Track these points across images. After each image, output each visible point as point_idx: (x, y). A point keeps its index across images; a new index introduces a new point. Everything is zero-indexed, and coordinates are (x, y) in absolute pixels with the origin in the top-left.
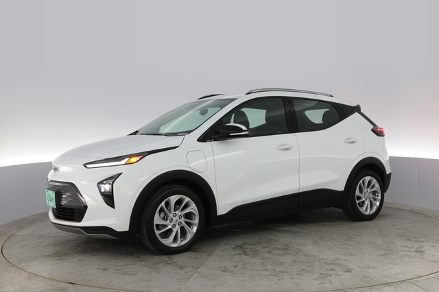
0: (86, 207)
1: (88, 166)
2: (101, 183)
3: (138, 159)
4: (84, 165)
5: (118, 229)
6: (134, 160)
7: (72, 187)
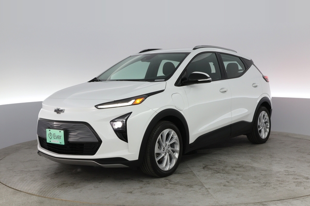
0: (100, 142)
1: (99, 107)
2: (113, 121)
3: (141, 100)
4: (95, 106)
5: (130, 159)
6: (138, 101)
7: (85, 126)
